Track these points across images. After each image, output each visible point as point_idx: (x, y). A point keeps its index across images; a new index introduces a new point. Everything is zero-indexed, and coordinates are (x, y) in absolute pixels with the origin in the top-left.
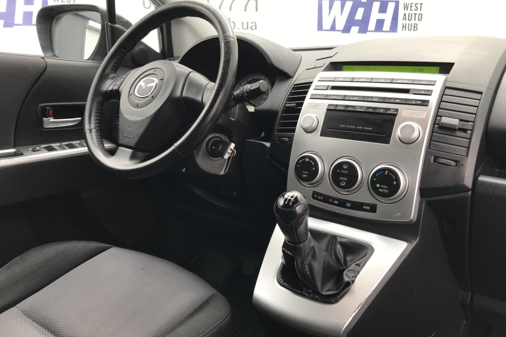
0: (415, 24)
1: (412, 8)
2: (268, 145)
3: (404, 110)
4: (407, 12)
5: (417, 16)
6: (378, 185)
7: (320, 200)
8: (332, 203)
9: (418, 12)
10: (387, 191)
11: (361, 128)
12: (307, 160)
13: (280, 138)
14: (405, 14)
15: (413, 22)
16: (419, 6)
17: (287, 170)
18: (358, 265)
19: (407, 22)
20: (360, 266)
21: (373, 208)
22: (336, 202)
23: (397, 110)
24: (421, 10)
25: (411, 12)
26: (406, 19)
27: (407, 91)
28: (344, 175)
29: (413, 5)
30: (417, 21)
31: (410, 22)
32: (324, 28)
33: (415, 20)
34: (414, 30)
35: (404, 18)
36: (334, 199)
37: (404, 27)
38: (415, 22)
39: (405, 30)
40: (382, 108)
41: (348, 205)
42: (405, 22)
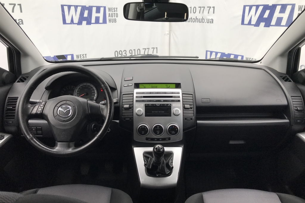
0: (115, 19)
1: (113, 11)
2: (118, 121)
3: (173, 104)
4: (110, 13)
5: (115, 14)
6: (171, 132)
7: (149, 140)
8: (154, 141)
9: (116, 12)
10: (174, 133)
11: (160, 112)
12: (143, 127)
13: (125, 119)
14: (109, 14)
15: (114, 18)
16: (116, 9)
17: (133, 131)
18: (171, 160)
19: (111, 18)
20: (172, 160)
21: (169, 139)
22: (156, 140)
23: (171, 104)
24: (117, 11)
25: (112, 13)
26: (110, 16)
27: (171, 97)
28: (158, 130)
29: (113, 9)
30: (116, 18)
31: (112, 18)
32: (67, 22)
33: (115, 17)
34: (115, 22)
35: (109, 16)
36: (155, 139)
37: (110, 20)
38: (115, 18)
39: (111, 22)
40: (166, 104)
41: (160, 140)
42: (110, 18)
